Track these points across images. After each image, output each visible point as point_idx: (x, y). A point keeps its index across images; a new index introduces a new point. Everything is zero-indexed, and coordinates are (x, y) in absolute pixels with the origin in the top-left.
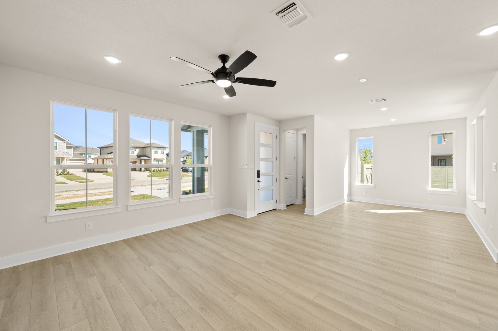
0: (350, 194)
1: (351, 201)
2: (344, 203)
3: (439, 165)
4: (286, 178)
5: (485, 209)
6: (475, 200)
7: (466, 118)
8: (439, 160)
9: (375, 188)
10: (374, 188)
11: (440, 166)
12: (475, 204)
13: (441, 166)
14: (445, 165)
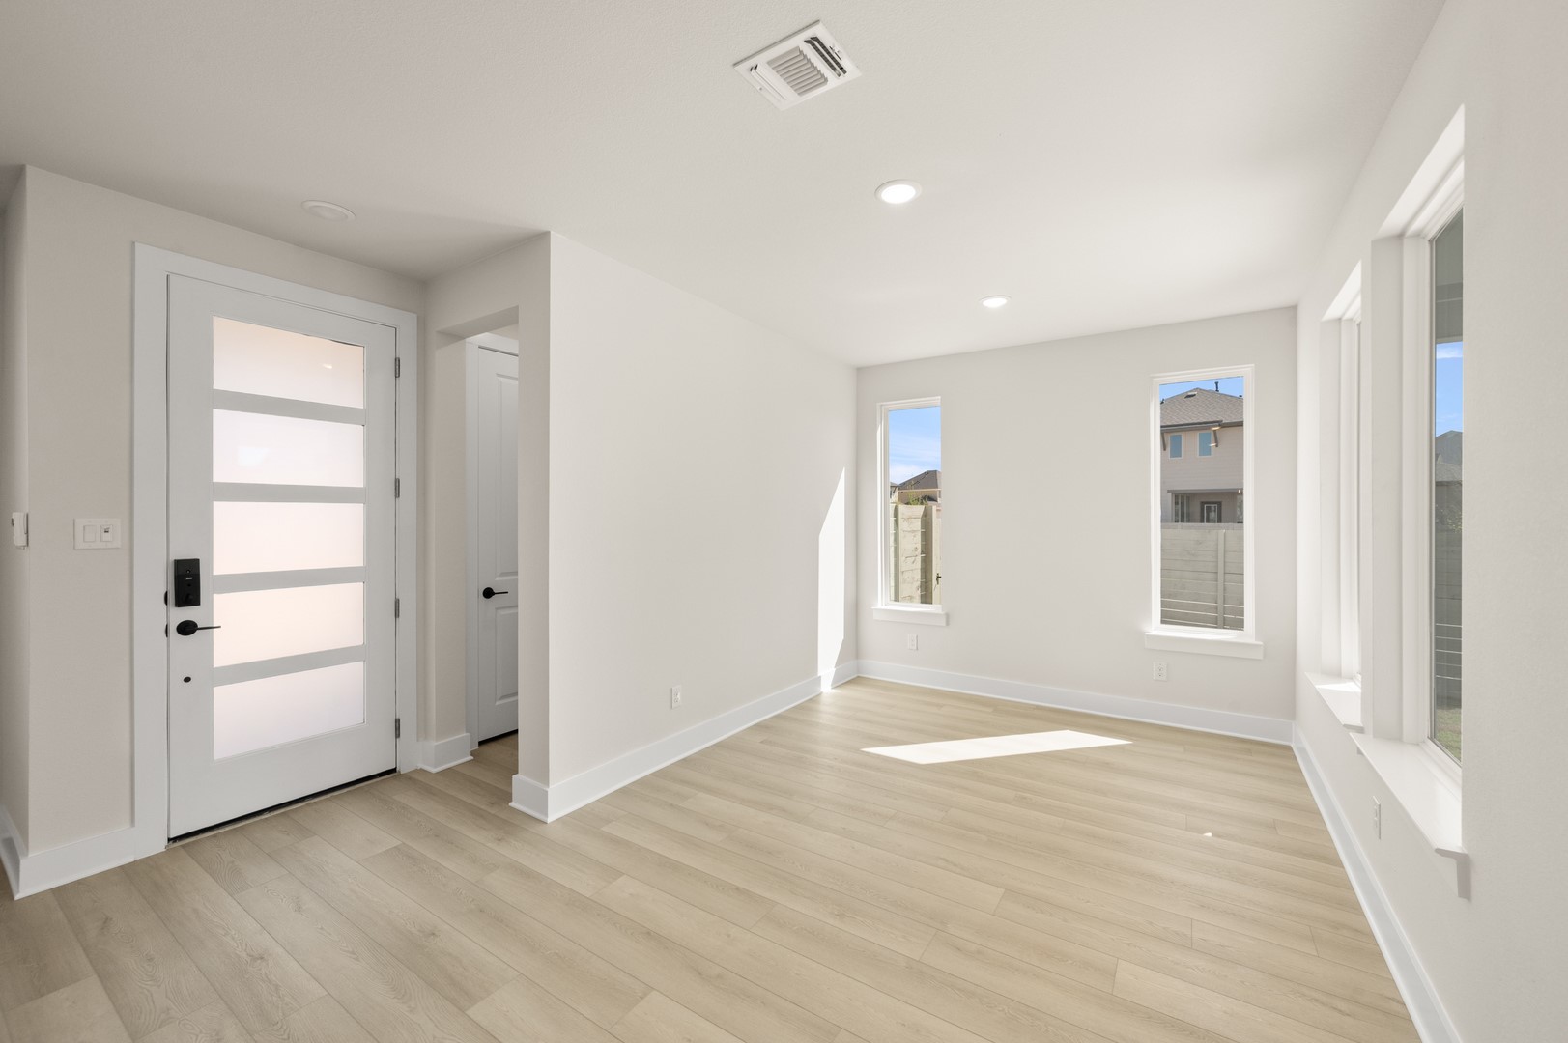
0: (854, 646)
1: (857, 680)
2: (815, 700)
3: (1202, 521)
4: (488, 593)
5: (1463, 863)
6: (1357, 722)
7: (1291, 311)
8: (1203, 504)
9: (948, 623)
10: (944, 624)
11: (1205, 524)
12: (1360, 752)
13: (1208, 521)
14: (1220, 521)
